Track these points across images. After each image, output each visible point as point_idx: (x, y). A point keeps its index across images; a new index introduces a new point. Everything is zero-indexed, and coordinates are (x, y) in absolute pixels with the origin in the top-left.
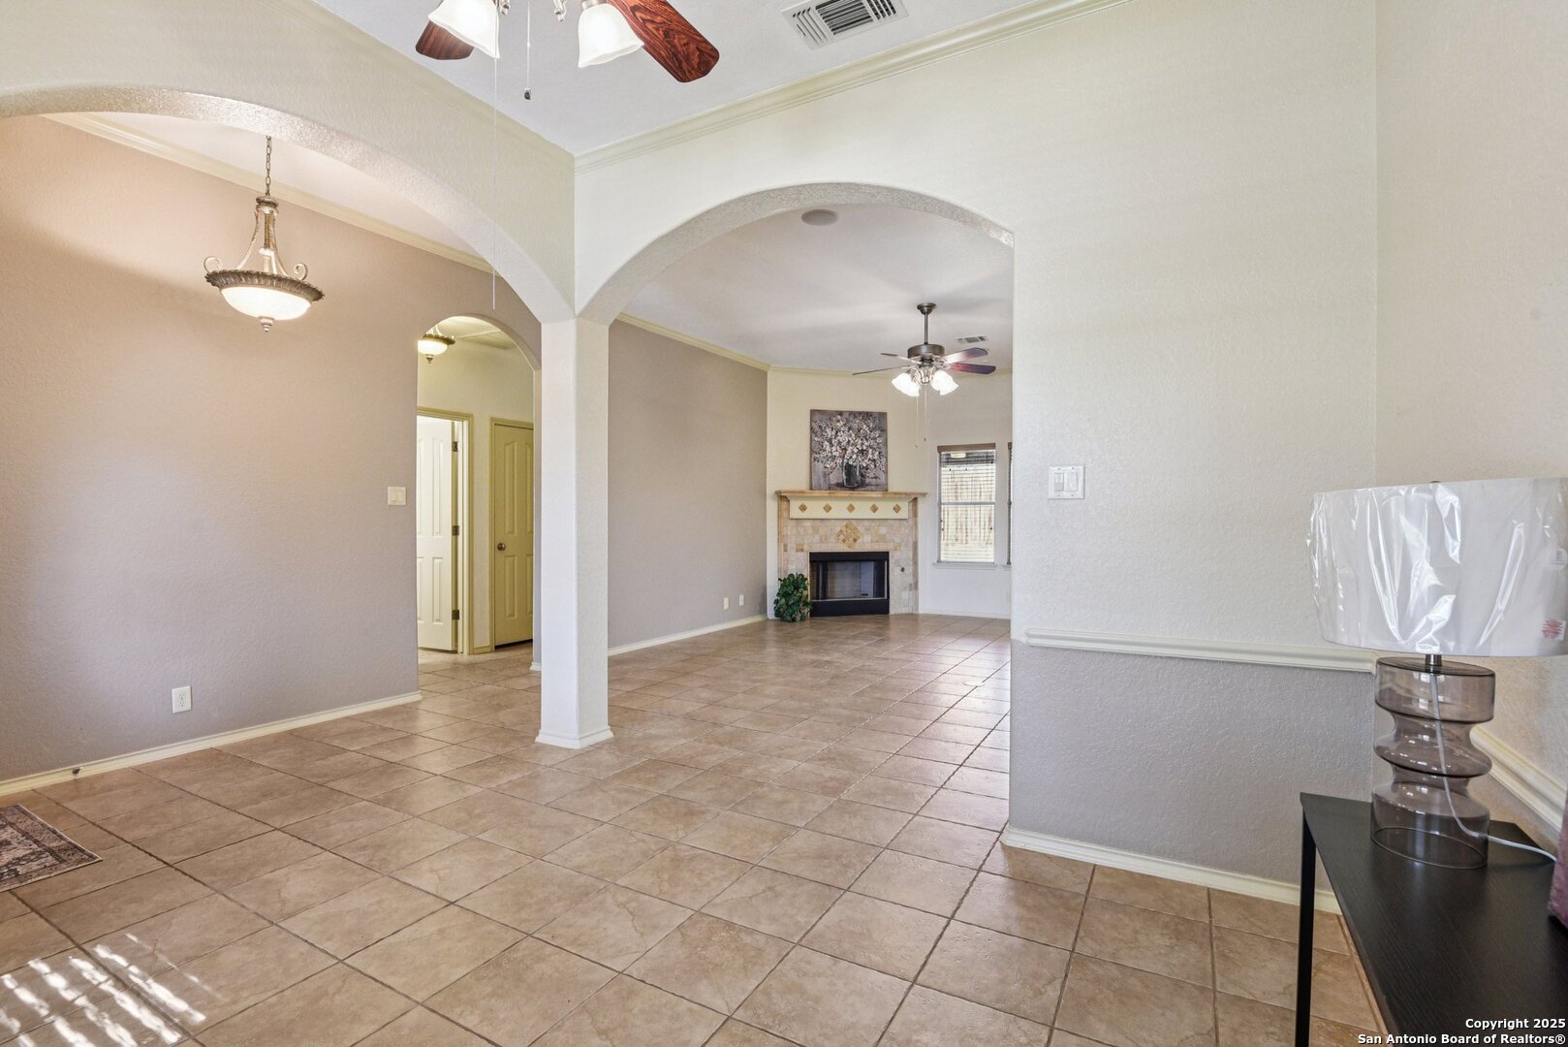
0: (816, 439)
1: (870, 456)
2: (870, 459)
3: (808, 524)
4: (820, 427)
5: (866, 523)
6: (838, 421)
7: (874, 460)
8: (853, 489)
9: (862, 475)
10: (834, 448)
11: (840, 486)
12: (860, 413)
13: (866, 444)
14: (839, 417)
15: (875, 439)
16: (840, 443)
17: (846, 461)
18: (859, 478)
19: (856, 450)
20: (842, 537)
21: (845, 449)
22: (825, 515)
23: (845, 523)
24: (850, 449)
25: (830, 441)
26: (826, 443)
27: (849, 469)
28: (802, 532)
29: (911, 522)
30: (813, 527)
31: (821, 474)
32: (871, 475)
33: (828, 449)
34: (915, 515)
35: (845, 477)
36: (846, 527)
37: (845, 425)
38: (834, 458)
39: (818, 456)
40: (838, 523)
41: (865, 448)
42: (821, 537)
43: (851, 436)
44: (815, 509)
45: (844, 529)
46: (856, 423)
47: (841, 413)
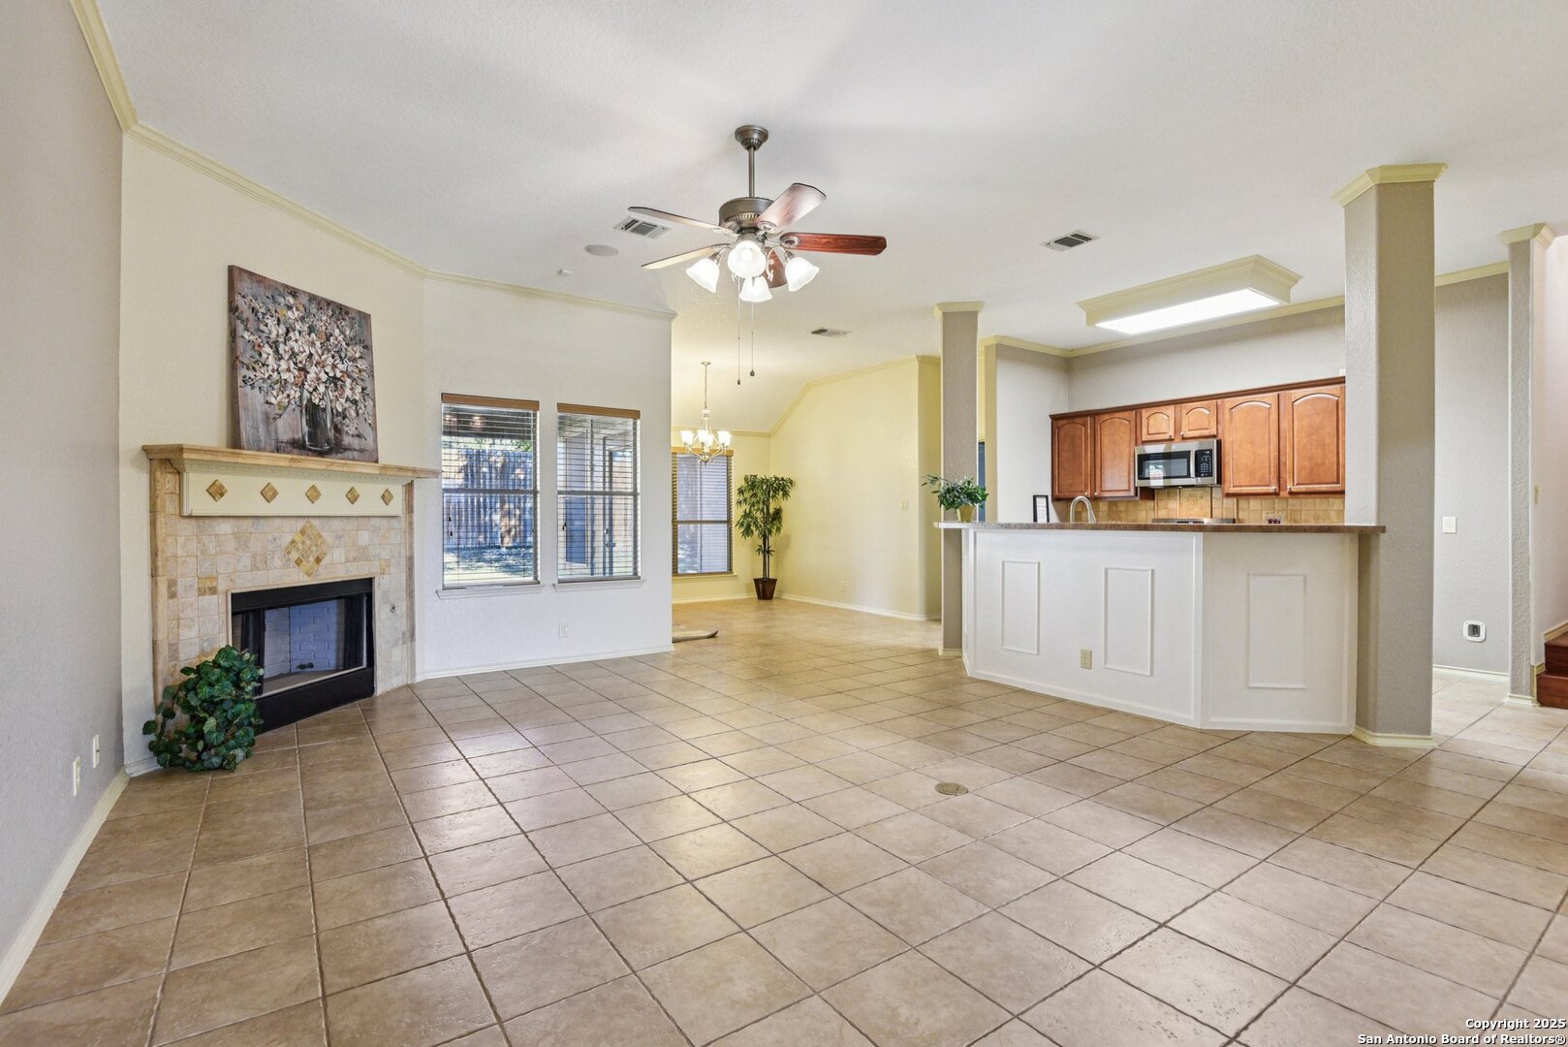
0: (246, 335)
1: (348, 393)
2: (347, 399)
3: (225, 527)
4: (253, 309)
5: (336, 524)
6: (290, 308)
7: (355, 402)
8: (321, 454)
9: (337, 429)
10: (283, 365)
11: (297, 445)
12: (329, 303)
13: (340, 366)
14: (291, 300)
15: (354, 360)
16: (294, 355)
17: (306, 394)
18: (331, 434)
19: (324, 377)
20: (294, 555)
21: (304, 370)
22: (262, 508)
23: (301, 524)
24: (313, 370)
25: (275, 345)
26: (267, 349)
27: (313, 412)
28: (212, 549)
29: (403, 524)
30: (237, 536)
31: (260, 417)
32: (352, 430)
33: (271, 361)
34: (410, 508)
35: (306, 429)
36: (303, 532)
37: (302, 319)
38: (284, 384)
39: (251, 374)
40: (288, 524)
41: (339, 375)
42: (254, 556)
43: (313, 344)
44: (243, 494)
45: (299, 538)
46: (322, 320)
47: (294, 293)
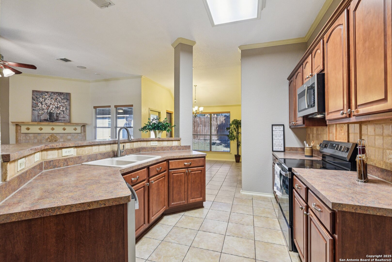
0: (34, 102)
1: (61, 109)
2: (61, 110)
3: (31, 135)
4: (36, 97)
5: (61, 135)
6: (46, 95)
7: (63, 111)
8: (53, 122)
9: (57, 116)
10: (43, 106)
11: (46, 120)
12: (57, 93)
13: (60, 104)
14: (46, 94)
15: (64, 103)
16: (46, 104)
17: (49, 111)
18: (56, 118)
19: (54, 107)
20: (49, 140)
21: (49, 106)
22: (40, 132)
23: (50, 135)
24: (51, 106)
25: (41, 103)
26: (39, 103)
27: (51, 114)
28: (28, 138)
29: (83, 134)
30: (34, 137)
31: (36, 116)
32: (62, 116)
33: (40, 106)
34: (85, 131)
35: (48, 117)
37: (49, 97)
38: (43, 109)
39: (35, 108)
40: (47, 135)
41: (59, 106)
42: (38, 140)
43: (52, 101)
44: (35, 129)
45: (50, 137)
46: (55, 97)
47: (47, 92)
